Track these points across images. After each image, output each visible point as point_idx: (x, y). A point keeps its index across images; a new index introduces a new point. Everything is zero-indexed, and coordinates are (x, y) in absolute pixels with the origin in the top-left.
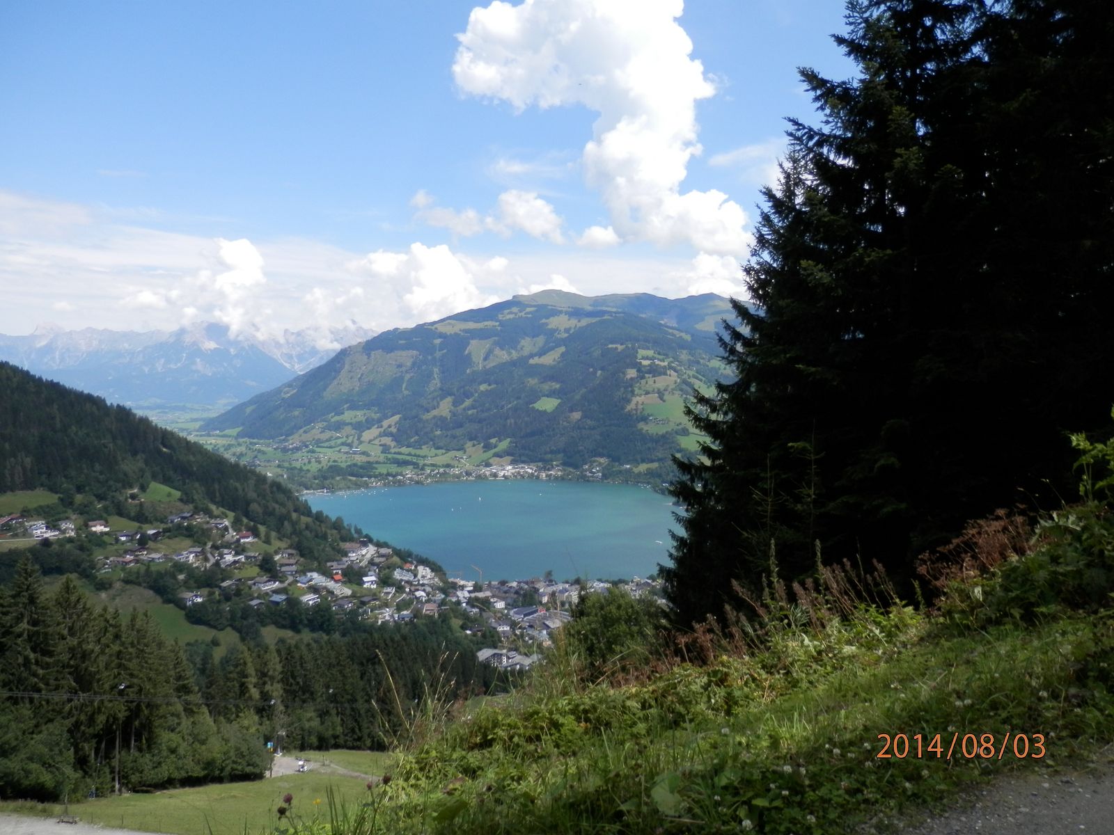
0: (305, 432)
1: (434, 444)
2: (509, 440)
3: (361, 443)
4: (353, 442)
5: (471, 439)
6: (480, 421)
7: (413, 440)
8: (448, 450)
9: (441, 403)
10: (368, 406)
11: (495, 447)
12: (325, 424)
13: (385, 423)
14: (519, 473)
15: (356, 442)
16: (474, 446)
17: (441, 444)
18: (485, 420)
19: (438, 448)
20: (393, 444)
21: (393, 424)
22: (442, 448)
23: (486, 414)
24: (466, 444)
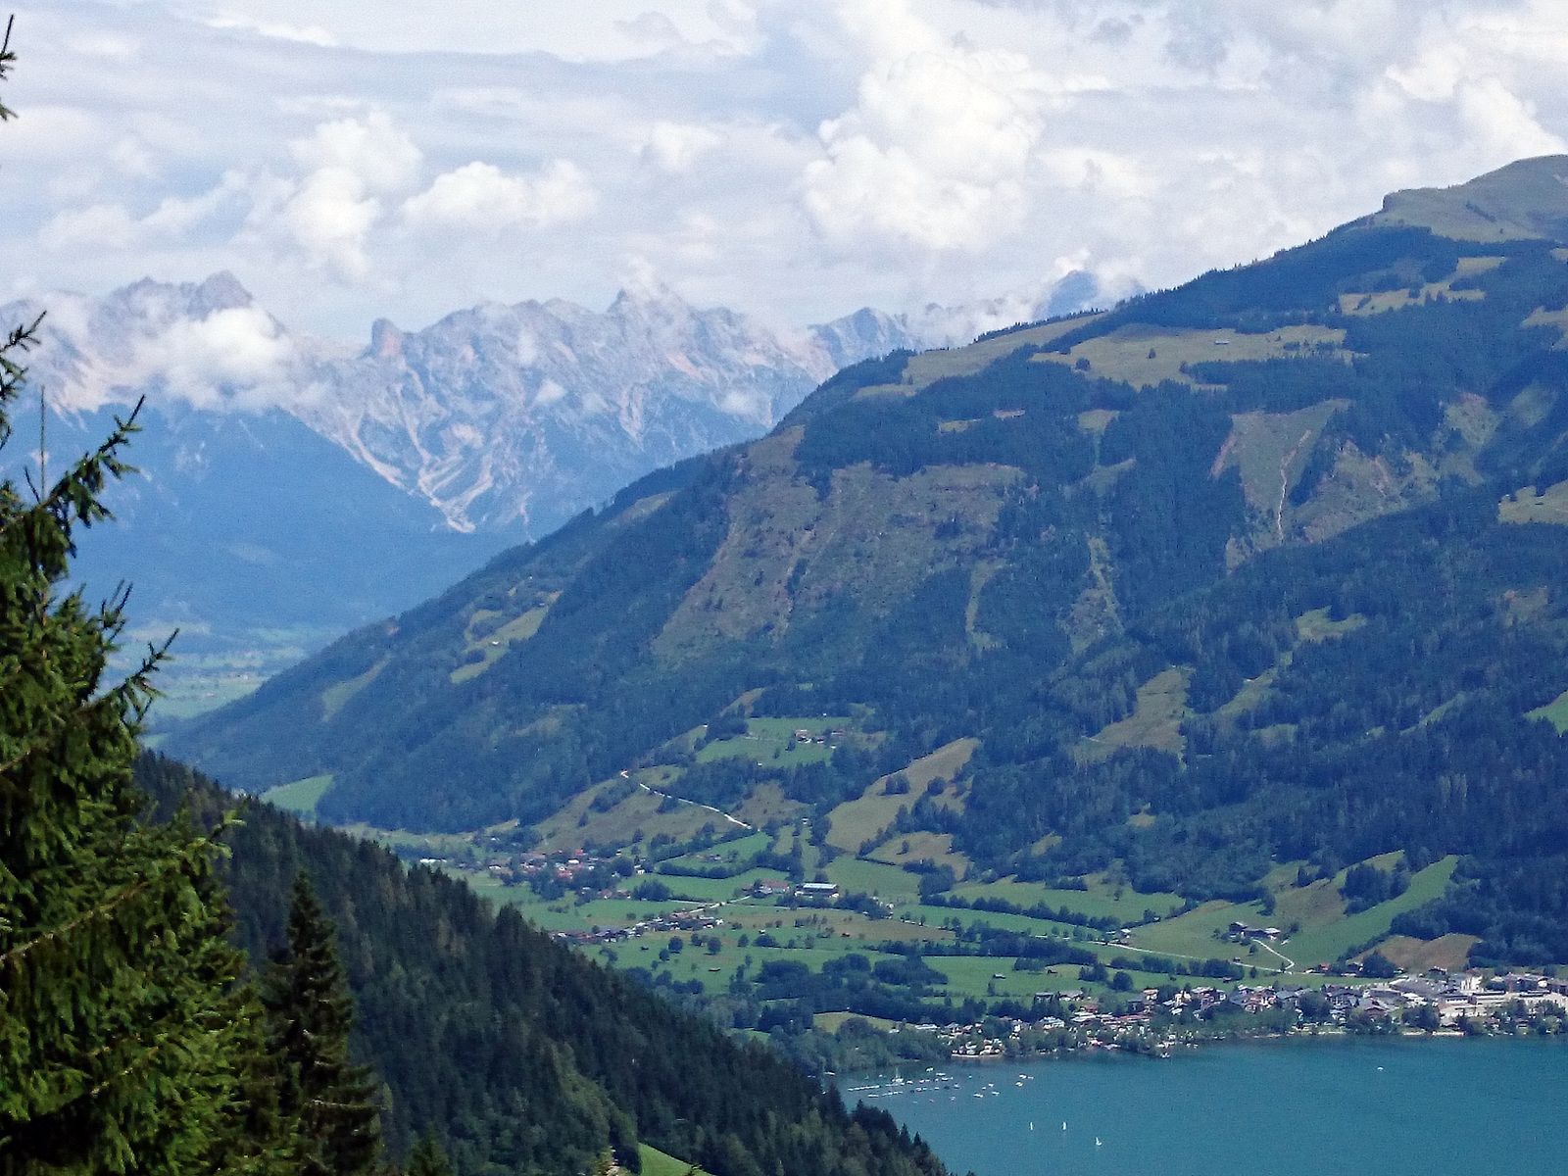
0: (600, 805)
1: (1131, 869)
2: (1450, 862)
3: (830, 854)
4: (796, 852)
5: (1285, 855)
6: (1319, 778)
7: (1039, 848)
8: (1193, 898)
9: (1141, 693)
10: (833, 700)
11: (1396, 890)
12: (676, 773)
13: (918, 773)
14: (1518, 1009)
15: (810, 855)
16: (1303, 881)
17: (1158, 871)
18: (1339, 774)
19: (1148, 887)
20: (960, 865)
21: (949, 776)
22: (1164, 888)
23: (1341, 750)
24: (1264, 871)
